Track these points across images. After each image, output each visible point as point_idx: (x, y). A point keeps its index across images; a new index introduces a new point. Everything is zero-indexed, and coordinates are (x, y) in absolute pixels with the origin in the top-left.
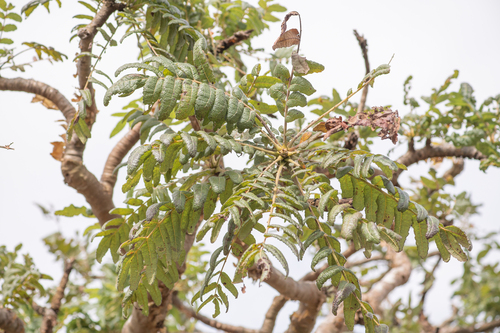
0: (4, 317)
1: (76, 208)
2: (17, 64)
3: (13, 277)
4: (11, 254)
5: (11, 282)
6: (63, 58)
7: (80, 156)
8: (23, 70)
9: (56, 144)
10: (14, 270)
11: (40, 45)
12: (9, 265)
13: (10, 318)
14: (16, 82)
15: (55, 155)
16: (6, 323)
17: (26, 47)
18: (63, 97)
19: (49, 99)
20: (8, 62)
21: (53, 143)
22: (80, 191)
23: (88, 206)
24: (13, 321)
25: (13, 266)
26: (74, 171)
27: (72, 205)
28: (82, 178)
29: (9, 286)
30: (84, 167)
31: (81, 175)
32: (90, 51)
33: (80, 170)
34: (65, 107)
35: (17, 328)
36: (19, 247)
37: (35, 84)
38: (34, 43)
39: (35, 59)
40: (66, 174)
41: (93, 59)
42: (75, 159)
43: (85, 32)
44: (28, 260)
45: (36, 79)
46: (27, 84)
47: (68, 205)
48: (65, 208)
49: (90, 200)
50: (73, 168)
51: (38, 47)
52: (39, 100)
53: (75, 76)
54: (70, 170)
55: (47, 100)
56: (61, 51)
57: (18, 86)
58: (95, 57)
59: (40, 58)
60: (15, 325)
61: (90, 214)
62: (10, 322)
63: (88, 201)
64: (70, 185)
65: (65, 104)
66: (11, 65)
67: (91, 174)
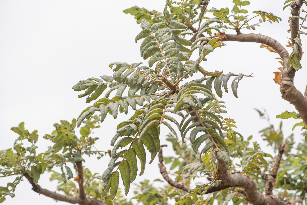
0: (245, 181)
1: (289, 113)
2: (250, 25)
3: (248, 156)
4: (246, 142)
5: (246, 159)
6: (279, 20)
7: (292, 81)
8: (254, 29)
9: (277, 74)
10: (248, 152)
11: (264, 13)
12: (245, 149)
13: (248, 181)
14: (251, 36)
15: (276, 80)
16: (246, 184)
17: (255, 14)
18: (280, 45)
19: (271, 46)
20: (244, 24)
21: (274, 73)
22: (292, 103)
23: (297, 112)
24: (251, 183)
25: (247, 149)
26: (288, 90)
27: (287, 111)
28: (294, 94)
29: (246, 161)
30: (294, 87)
31: (293, 93)
32: (298, 15)
33: (292, 89)
34: (281, 50)
35: (252, 188)
36: (250, 138)
37: (262, 37)
38: (260, 11)
39: (261, 21)
40: (283, 92)
41: (300, 20)
42: (289, 83)
43: (295, 4)
44: (256, 146)
45: (262, 34)
46: (257, 37)
47: (284, 112)
48: (283, 113)
49: (298, 108)
50: (288, 88)
51: (263, 14)
52: (265, 46)
53: (289, 31)
54: (286, 90)
55: (269, 47)
56: (278, 16)
57: (251, 39)
58: (302, 19)
59: (264, 21)
60: (252, 186)
61: (298, 117)
62: (248, 184)
63: (297, 109)
64: (286, 99)
65: (281, 49)
66: (247, 26)
67: (298, 92)
